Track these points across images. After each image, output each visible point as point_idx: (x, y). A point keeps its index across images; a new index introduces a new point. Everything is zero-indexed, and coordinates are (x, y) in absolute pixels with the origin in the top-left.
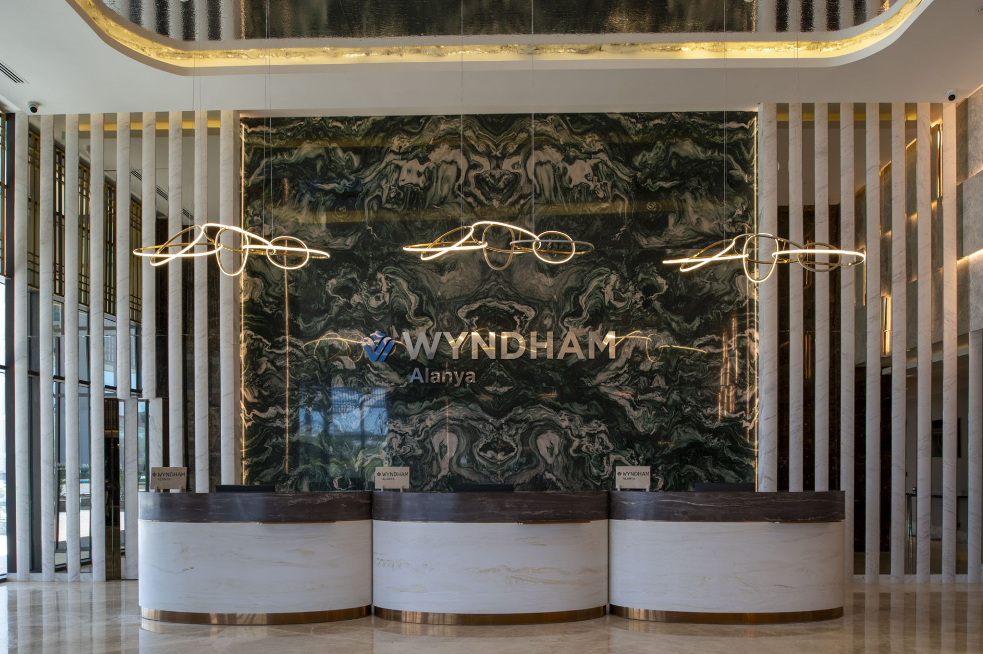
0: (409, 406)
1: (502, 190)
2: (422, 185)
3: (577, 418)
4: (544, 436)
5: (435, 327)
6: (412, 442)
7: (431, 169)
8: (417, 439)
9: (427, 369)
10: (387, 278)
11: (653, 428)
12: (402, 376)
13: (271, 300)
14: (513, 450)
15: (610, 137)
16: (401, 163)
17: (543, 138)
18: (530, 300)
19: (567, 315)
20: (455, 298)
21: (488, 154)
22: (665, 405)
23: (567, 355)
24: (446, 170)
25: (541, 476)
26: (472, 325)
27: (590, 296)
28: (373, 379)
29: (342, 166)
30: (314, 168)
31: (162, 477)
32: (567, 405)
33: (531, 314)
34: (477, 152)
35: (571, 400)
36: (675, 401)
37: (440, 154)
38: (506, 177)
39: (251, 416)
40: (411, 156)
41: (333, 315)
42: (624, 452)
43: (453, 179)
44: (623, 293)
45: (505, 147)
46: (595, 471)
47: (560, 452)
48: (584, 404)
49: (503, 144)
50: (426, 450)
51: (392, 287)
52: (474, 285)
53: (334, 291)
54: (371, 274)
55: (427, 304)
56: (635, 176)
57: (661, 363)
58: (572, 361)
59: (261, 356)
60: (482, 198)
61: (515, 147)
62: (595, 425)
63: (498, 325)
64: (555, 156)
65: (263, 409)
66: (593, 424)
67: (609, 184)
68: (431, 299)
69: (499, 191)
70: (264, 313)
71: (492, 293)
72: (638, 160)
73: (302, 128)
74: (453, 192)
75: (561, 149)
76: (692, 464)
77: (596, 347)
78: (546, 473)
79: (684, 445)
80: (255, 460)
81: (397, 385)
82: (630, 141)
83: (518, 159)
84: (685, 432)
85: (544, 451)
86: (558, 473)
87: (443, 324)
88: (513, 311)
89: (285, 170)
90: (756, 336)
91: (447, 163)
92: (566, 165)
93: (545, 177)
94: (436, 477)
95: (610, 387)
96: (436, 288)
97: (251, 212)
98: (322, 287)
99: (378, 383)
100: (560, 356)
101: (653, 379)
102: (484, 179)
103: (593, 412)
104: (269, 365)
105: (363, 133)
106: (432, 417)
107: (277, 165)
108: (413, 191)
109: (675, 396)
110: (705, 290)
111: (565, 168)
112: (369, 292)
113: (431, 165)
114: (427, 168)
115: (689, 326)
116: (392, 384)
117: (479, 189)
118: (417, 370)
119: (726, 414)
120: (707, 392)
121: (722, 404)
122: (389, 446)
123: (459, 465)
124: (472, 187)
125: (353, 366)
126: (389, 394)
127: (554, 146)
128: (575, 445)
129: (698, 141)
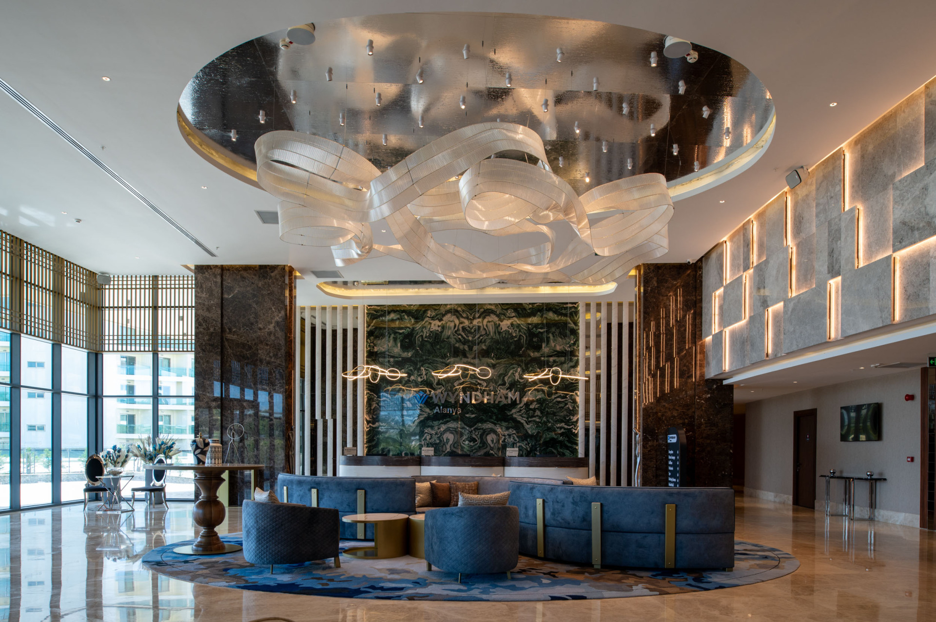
0: (434, 422)
1: (473, 332)
2: (440, 331)
3: (503, 428)
4: (489, 435)
5: (445, 389)
6: (435, 437)
7: (444, 324)
8: (437, 436)
9: (441, 407)
10: (425, 369)
11: (535, 432)
12: (431, 410)
14: (477, 441)
15: (518, 311)
16: (431, 321)
17: (490, 312)
19: (500, 385)
21: (467, 318)
22: (540, 422)
23: (499, 402)
24: (450, 324)
25: (489, 452)
26: (460, 389)
27: (509, 377)
28: (419, 411)
29: (407, 322)
30: (395, 323)
32: (499, 422)
33: (485, 384)
34: (463, 317)
35: (501, 420)
36: (544, 421)
37: (447, 318)
38: (475, 327)
39: (369, 426)
40: (435, 318)
42: (523, 442)
43: (453, 328)
44: (523, 376)
45: (474, 315)
47: (496, 442)
48: (507, 422)
50: (440, 441)
51: (427, 373)
54: (418, 367)
56: (529, 327)
57: (538, 405)
58: (502, 404)
59: (372, 401)
60: (465, 336)
61: (479, 315)
63: (471, 389)
64: (496, 319)
65: (374, 423)
66: (510, 430)
67: (518, 330)
69: (471, 333)
71: (469, 375)
72: (530, 320)
74: (453, 333)
75: (498, 316)
76: (551, 447)
77: (511, 399)
79: (548, 439)
80: (369, 445)
81: (429, 413)
82: (527, 313)
83: (480, 320)
84: (549, 434)
85: (489, 442)
86: (495, 451)
87: (448, 389)
88: (477, 383)
90: (578, 394)
91: (451, 321)
93: (491, 326)
94: (445, 451)
95: (517, 415)
97: (369, 341)
99: (421, 413)
100: (497, 402)
101: (535, 412)
102: (465, 328)
103: (510, 425)
104: (376, 405)
105: (416, 310)
106: (443, 427)
108: (436, 333)
109: (544, 419)
111: (499, 323)
112: (417, 374)
113: (443, 322)
116: (427, 413)
117: (464, 332)
118: (437, 408)
119: (566, 427)
120: (558, 418)
121: (564, 422)
122: (425, 439)
123: (454, 447)
124: (461, 332)
125: (411, 406)
126: (425, 417)
127: (495, 314)
128: (502, 440)
129: (555, 312)
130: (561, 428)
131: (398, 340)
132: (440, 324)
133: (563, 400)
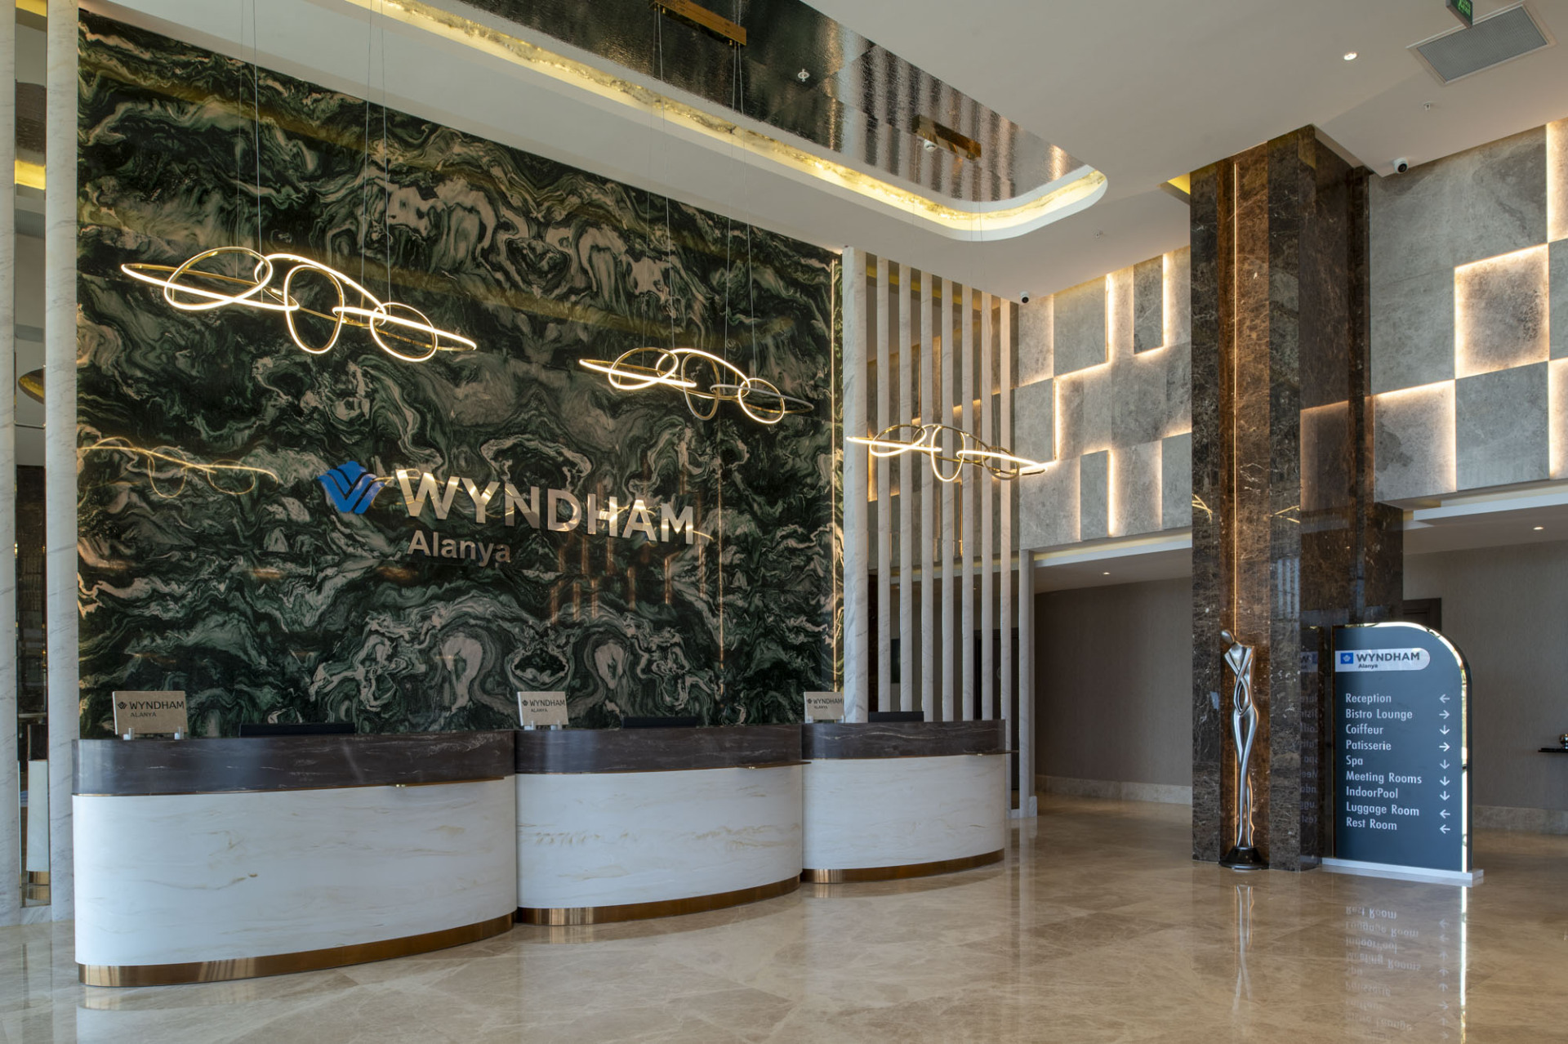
0: (404, 591)
1: (546, 273)
2: (424, 234)
3: (646, 623)
4: (604, 648)
5: (446, 467)
6: (410, 652)
7: (439, 210)
8: (417, 647)
9: (436, 535)
10: (365, 374)
11: (733, 641)
12: (391, 541)
13: (139, 374)
14: (562, 668)
15: (685, 237)
16: (389, 187)
17: (601, 212)
18: (584, 447)
20: (477, 425)
21: (525, 213)
22: (746, 611)
24: (462, 220)
25: (601, 707)
26: (504, 473)
27: (660, 454)
28: (342, 542)
29: (284, 161)
30: (229, 149)
32: (633, 605)
33: (586, 467)
34: (509, 206)
35: (640, 597)
36: (757, 607)
37: (452, 191)
38: (551, 255)
39: (94, 592)
40: (407, 180)
41: (267, 422)
42: (703, 674)
43: (473, 237)
44: (700, 456)
45: (549, 210)
46: (668, 699)
47: (624, 672)
48: (654, 604)
49: (546, 204)
50: (432, 667)
51: (375, 391)
52: (506, 411)
53: (268, 378)
54: (337, 362)
55: (433, 428)
57: (743, 556)
59: (115, 475)
60: (518, 278)
61: (564, 213)
62: (667, 635)
63: (541, 477)
64: (619, 245)
65: (122, 581)
66: (666, 633)
67: (683, 302)
68: (439, 420)
69: (542, 274)
70: (124, 398)
71: (532, 427)
72: (715, 278)
73: (205, 69)
75: (625, 235)
76: (776, 690)
77: (671, 529)
78: (607, 702)
79: (767, 665)
80: (104, 678)
81: (384, 555)
82: (707, 251)
83: (568, 233)
84: (768, 649)
85: (604, 670)
86: (622, 702)
87: (459, 466)
88: (561, 459)
89: (169, 136)
90: (837, 531)
91: (465, 209)
92: (631, 260)
93: (603, 267)
94: (449, 709)
95: (685, 583)
96: (448, 405)
97: (94, 196)
98: (246, 368)
99: (351, 550)
100: (627, 534)
101: (733, 575)
102: (519, 250)
103: (665, 617)
104: (135, 498)
105: (323, 117)
106: (443, 612)
107: (154, 122)
108: (409, 240)
109: (757, 601)
110: (788, 467)
111: (629, 264)
112: (333, 392)
113: (439, 205)
114: (433, 207)
115: (772, 511)
116: (376, 554)
117: (512, 263)
118: (419, 534)
119: (810, 627)
120: (791, 598)
121: (805, 613)
122: (371, 658)
123: (484, 691)
124: (503, 258)
125: (306, 517)
126: (370, 569)
127: (615, 229)
128: (643, 662)
129: (780, 273)
130: (798, 630)
132: (425, 206)
133: (801, 546)
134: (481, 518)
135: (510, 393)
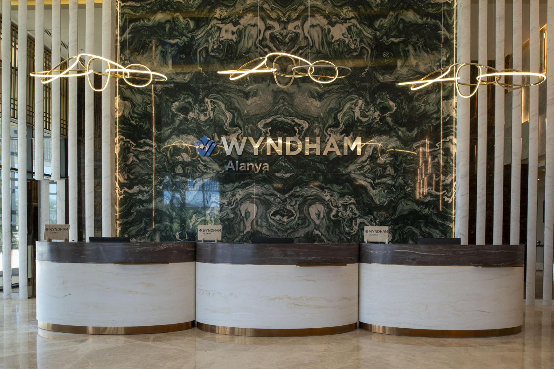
0: (225, 185)
1: (288, 43)
2: (235, 40)
3: (335, 194)
4: (314, 206)
5: (243, 134)
6: (227, 209)
7: (241, 29)
8: (230, 207)
9: (237, 161)
10: (211, 102)
11: (385, 201)
12: (221, 166)
13: (136, 116)
14: (293, 215)
15: (359, 9)
16: (221, 26)
17: (315, 9)
18: (305, 117)
19: (330, 126)
20: (256, 114)
21: (278, 20)
22: (393, 186)
23: (329, 153)
24: (250, 30)
25: (312, 232)
26: (267, 133)
27: (344, 115)
28: (202, 168)
29: (183, 27)
30: (164, 29)
31: (52, 231)
32: (329, 186)
33: (306, 125)
34: (271, 19)
35: (331, 182)
36: (400, 184)
37: (247, 19)
38: (290, 35)
39: (123, 191)
40: (228, 21)
41: (176, 126)
42: (366, 217)
43: (255, 37)
44: (367, 112)
45: (289, 16)
46: (347, 229)
47: (324, 216)
48: (340, 185)
49: (288, 14)
50: (236, 215)
51: (215, 107)
52: (269, 106)
53: (177, 110)
54: (201, 99)
55: (237, 119)
56: (375, 35)
57: (391, 159)
58: (332, 157)
59: (129, 152)
60: (274, 49)
61: (297, 15)
62: (347, 199)
63: (284, 133)
64: (324, 22)
65: (131, 188)
66: (346, 198)
67: (358, 40)
68: (240, 115)
69: (285, 44)
70: (131, 125)
71: (280, 112)
72: (377, 24)
73: (157, 3)
74: (255, 45)
75: (327, 17)
76: (411, 225)
77: (349, 147)
78: (315, 230)
79: (406, 213)
80: (125, 220)
81: (218, 172)
82: (372, 12)
83: (298, 23)
84: (407, 204)
85: (313, 216)
86: (323, 230)
87: (248, 132)
88: (294, 123)
89: (145, 30)
90: (455, 141)
91: (251, 26)
92: (330, 27)
93: (316, 34)
94: (243, 232)
95: (357, 174)
96: (244, 108)
97: (123, 58)
98: (169, 107)
99: (205, 170)
100: (325, 153)
101: (386, 169)
102: (275, 37)
103: (346, 191)
104: (135, 158)
105: (196, 6)
106: (241, 193)
107: (140, 27)
108: (229, 44)
109: (400, 180)
110: (421, 110)
111: (329, 29)
112: (199, 111)
113: (241, 27)
114: (238, 29)
115: (410, 134)
116: (215, 171)
117: (272, 43)
118: (231, 162)
119: (434, 192)
122: (213, 212)
123: (257, 225)
124: (268, 42)
125: (189, 159)
126: (213, 177)
127: (322, 14)
128: (334, 213)
129: (417, 11)
130: (428, 195)
131: (169, 56)
134: (256, 153)
135: (270, 99)
